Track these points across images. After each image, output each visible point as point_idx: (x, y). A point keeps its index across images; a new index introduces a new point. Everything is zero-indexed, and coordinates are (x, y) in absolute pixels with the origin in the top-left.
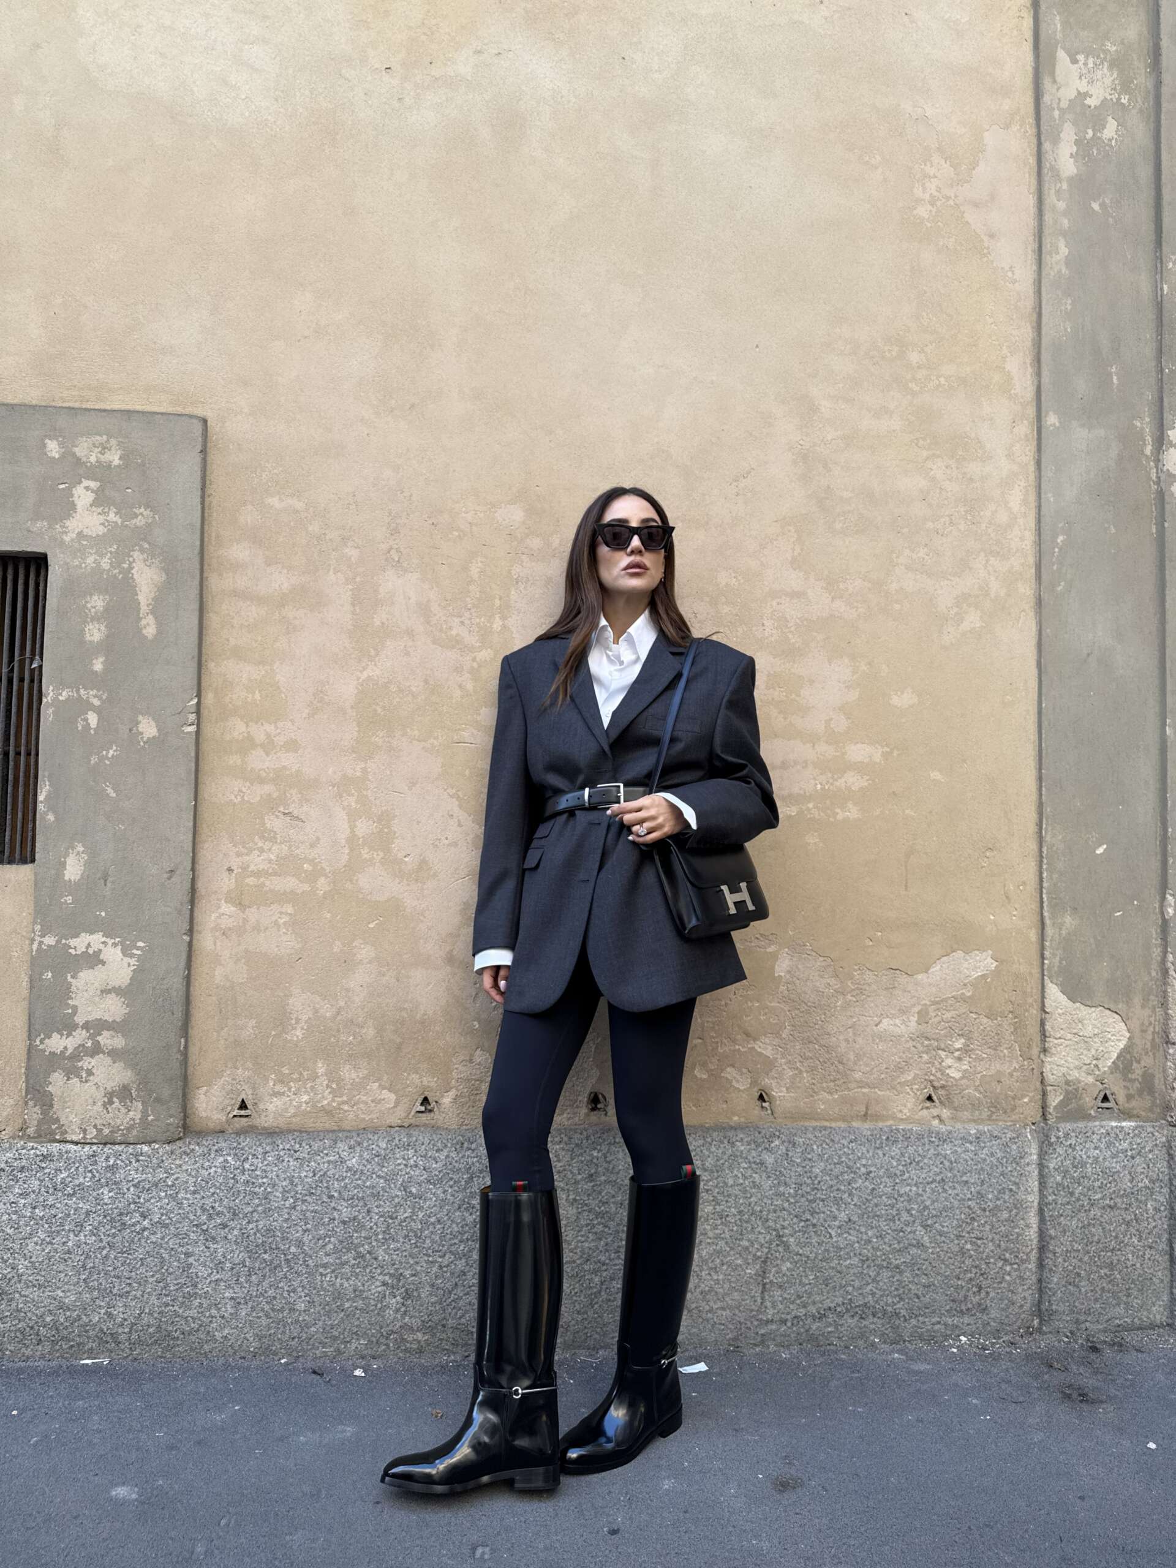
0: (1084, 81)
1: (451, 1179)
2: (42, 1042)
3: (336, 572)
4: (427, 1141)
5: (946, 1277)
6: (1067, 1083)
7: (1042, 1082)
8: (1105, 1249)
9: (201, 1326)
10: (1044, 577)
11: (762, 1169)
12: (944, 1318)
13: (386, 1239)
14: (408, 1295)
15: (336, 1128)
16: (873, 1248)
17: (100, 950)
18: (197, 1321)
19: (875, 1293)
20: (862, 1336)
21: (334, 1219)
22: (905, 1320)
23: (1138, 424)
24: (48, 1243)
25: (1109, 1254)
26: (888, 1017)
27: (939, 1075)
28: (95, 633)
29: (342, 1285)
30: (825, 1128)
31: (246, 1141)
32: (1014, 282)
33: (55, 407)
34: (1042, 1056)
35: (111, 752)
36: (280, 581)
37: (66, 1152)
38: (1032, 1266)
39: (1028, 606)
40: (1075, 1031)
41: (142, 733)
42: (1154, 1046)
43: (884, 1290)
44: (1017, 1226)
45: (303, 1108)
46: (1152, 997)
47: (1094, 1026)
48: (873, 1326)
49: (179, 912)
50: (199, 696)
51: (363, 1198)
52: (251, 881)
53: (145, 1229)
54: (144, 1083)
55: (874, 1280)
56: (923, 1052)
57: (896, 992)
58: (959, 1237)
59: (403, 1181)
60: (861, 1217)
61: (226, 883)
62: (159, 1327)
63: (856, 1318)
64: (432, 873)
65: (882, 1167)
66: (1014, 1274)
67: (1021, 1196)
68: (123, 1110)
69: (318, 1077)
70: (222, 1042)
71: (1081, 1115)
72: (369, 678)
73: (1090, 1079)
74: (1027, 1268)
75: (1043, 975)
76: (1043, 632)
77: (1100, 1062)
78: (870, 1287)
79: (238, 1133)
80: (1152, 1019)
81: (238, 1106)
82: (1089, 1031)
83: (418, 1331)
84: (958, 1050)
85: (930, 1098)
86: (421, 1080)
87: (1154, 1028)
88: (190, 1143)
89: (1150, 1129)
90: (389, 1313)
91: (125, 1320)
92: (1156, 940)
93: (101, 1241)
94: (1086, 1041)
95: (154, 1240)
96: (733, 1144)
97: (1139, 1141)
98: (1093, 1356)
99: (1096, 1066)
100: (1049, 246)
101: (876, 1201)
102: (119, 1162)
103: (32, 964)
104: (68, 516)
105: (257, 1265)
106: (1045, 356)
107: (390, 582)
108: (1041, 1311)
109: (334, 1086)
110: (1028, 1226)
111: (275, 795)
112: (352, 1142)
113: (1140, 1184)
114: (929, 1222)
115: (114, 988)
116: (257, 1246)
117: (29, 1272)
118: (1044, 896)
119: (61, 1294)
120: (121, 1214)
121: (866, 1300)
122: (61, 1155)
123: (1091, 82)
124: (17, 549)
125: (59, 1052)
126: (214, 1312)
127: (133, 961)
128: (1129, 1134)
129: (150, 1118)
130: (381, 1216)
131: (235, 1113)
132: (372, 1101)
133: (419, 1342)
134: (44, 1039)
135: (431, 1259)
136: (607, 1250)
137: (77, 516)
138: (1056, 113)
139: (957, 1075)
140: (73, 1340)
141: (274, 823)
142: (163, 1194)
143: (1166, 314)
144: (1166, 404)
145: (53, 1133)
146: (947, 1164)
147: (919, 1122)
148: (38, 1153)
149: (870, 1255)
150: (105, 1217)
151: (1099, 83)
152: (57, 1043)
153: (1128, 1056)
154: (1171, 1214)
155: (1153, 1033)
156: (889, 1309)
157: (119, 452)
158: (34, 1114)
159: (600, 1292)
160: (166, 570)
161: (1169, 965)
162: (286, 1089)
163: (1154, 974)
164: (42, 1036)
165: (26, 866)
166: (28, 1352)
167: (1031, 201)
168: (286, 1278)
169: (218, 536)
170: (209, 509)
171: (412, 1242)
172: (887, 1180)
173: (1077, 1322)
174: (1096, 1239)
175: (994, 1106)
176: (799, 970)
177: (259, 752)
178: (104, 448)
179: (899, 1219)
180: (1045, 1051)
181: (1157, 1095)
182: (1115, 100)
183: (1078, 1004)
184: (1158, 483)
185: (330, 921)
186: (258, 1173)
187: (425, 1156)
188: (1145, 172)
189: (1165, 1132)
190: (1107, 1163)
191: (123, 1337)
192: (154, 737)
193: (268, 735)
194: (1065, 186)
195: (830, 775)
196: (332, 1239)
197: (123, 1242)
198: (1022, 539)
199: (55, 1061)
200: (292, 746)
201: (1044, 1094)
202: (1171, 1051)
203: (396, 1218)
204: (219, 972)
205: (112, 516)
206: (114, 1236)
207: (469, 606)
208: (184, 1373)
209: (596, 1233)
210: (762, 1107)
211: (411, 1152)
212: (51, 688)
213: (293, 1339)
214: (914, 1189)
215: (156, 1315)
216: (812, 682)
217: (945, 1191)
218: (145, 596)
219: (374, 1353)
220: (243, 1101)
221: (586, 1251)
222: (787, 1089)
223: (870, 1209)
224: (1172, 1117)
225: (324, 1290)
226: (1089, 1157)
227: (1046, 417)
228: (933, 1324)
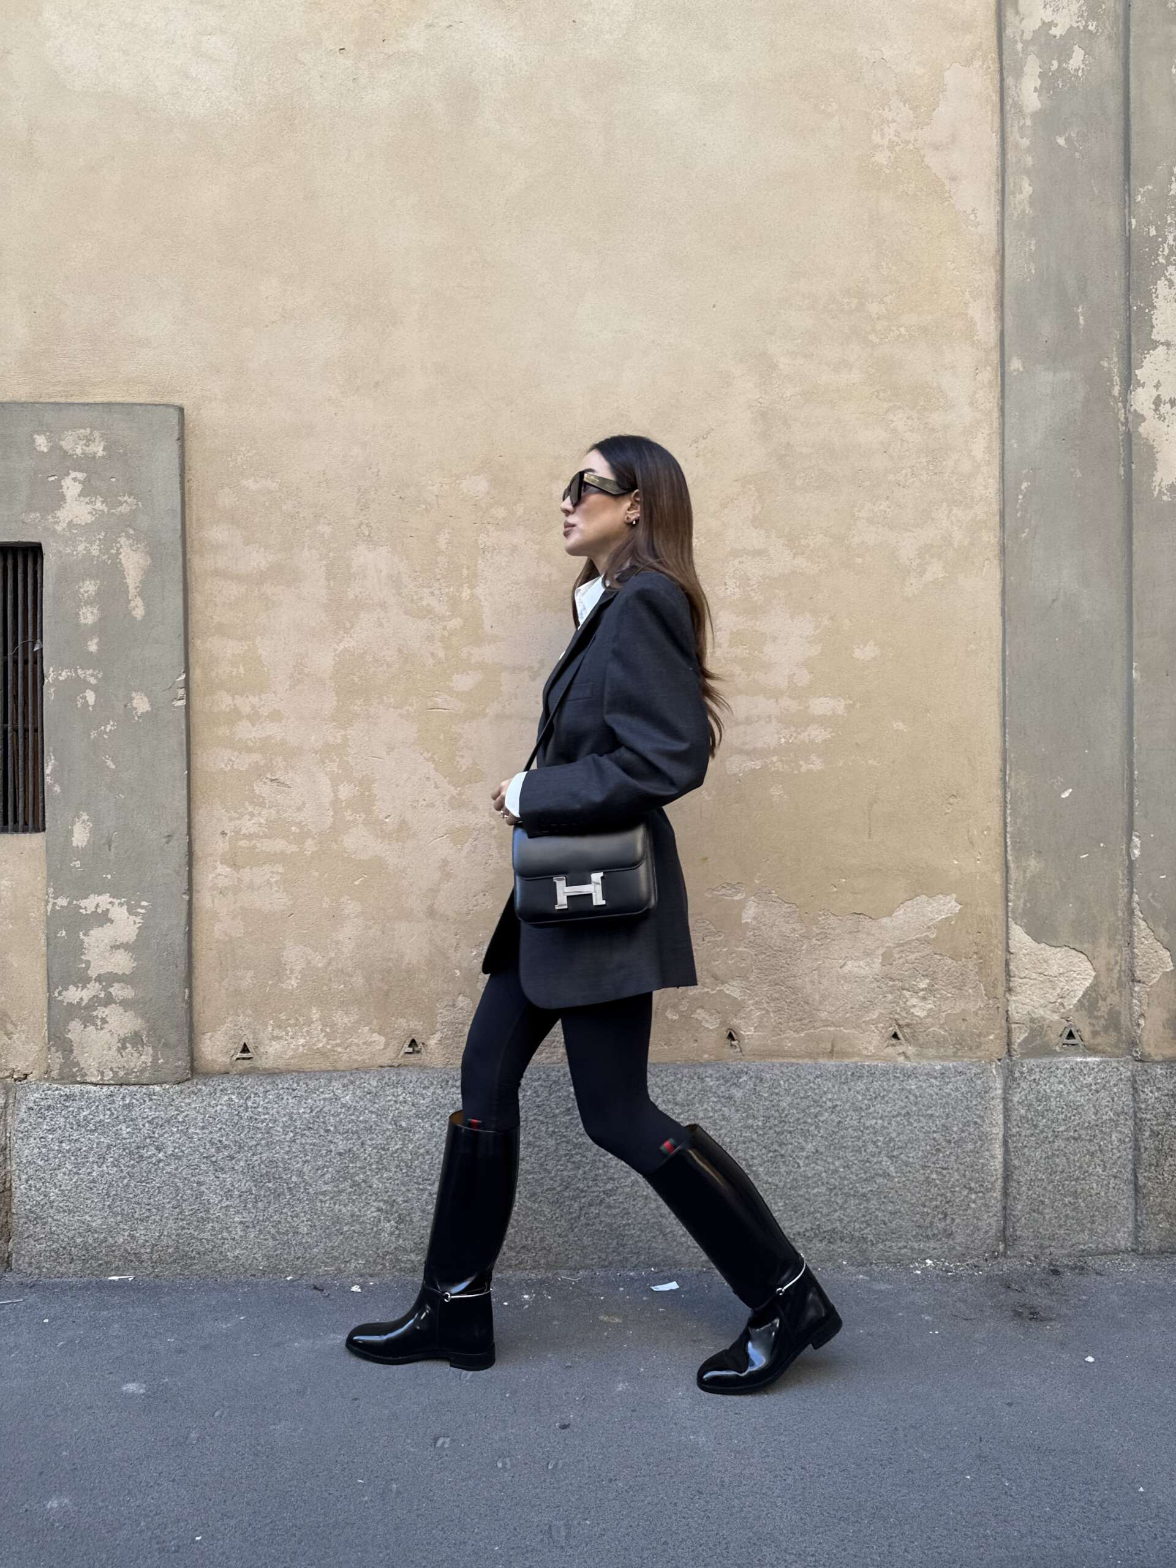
0: (1049, 10)
1: (438, 1113)
2: (60, 994)
3: (310, 548)
4: (414, 1078)
5: (912, 1205)
6: (1032, 1020)
7: (1007, 1020)
8: (1069, 1178)
9: (214, 1247)
10: (1007, 525)
11: (732, 1103)
12: (910, 1243)
13: (379, 1169)
14: (401, 1220)
15: (330, 1068)
16: (840, 1177)
17: (108, 910)
18: (211, 1243)
19: (843, 1219)
20: (830, 1258)
21: (331, 1151)
22: (873, 1244)
23: (1106, 365)
24: (75, 1173)
25: (1073, 1183)
26: (852, 959)
27: (904, 1014)
28: (89, 616)
29: (340, 1211)
30: (792, 1065)
31: (248, 1082)
32: (977, 225)
33: (42, 403)
34: (1007, 995)
35: (109, 728)
36: (257, 559)
37: (87, 1092)
38: (997, 1194)
39: (993, 553)
40: (1040, 971)
41: (136, 709)
42: (1120, 984)
43: (852, 1217)
44: (982, 1157)
45: (300, 1051)
46: (1119, 937)
47: (1060, 965)
48: (841, 1250)
49: (178, 873)
50: (187, 671)
51: (356, 1132)
52: (243, 843)
53: (160, 1161)
54: (153, 1029)
55: (841, 1208)
56: (887, 992)
57: (860, 935)
58: (924, 1167)
59: (394, 1116)
60: (828, 1147)
61: (221, 846)
62: (177, 1247)
63: (825, 1242)
64: (411, 833)
65: (847, 1101)
66: (979, 1202)
67: (986, 1128)
68: (136, 1055)
69: (313, 1022)
70: (223, 991)
71: (1046, 1051)
72: (346, 650)
73: (1056, 1017)
74: (992, 1196)
75: (1008, 917)
76: (1007, 579)
77: (1066, 1000)
78: (837, 1214)
79: (241, 1074)
80: (1119, 958)
81: (240, 1050)
82: (1054, 970)
83: (411, 1252)
84: (923, 990)
85: (895, 1036)
86: (408, 1024)
87: (1121, 967)
88: (197, 1084)
89: (1115, 1064)
90: (384, 1235)
91: (147, 1241)
92: (1123, 880)
93: (122, 1171)
94: (1051, 981)
95: (169, 1170)
96: (702, 1080)
97: (1103, 1075)
98: (1052, 1278)
99: (1062, 1004)
100: (1012, 185)
101: (842, 1133)
102: (134, 1101)
103: (48, 924)
104: (59, 507)
105: (262, 1193)
106: (1008, 300)
107: (363, 556)
108: (1006, 1236)
109: (328, 1030)
110: (993, 1157)
111: (262, 763)
112: (346, 1081)
113: (1104, 1117)
114: (895, 1153)
115: (122, 943)
116: (261, 1176)
117: (60, 1199)
118: (1008, 840)
119: (89, 1219)
120: (138, 1148)
121: (834, 1226)
122: (82, 1095)
123: (1056, 10)
124: (13, 540)
125: (75, 1002)
126: (225, 1234)
127: (138, 919)
128: (1093, 1069)
129: (161, 1061)
130: (374, 1148)
131: (238, 1056)
132: (364, 1043)
133: (412, 1262)
134: (62, 991)
135: (421, 1187)
136: (585, 1179)
137: (67, 506)
138: (1020, 46)
139: (922, 1014)
140: (101, 1259)
141: (263, 789)
142: (175, 1130)
143: (1134, 248)
144: (1133, 342)
145: (74, 1075)
146: (912, 1098)
147: (884, 1059)
148: (62, 1093)
149: (837, 1184)
150: (124, 1150)
151: (1065, 11)
152: (73, 995)
153: (1094, 995)
154: (1136, 1145)
155: (1120, 971)
156: (857, 1234)
157: (102, 444)
158: (56, 1059)
159: (579, 1217)
160: (151, 554)
161: (1135, 905)
162: (284, 1033)
163: (1120, 914)
164: (60, 988)
165: (38, 834)
166: (63, 1270)
167: (994, 140)
168: (289, 1204)
169: (198, 520)
170: (190, 494)
171: (404, 1171)
172: (853, 1114)
173: (1041, 1247)
174: (1060, 1169)
175: (960, 1043)
176: (765, 916)
177: (245, 723)
178: (89, 440)
179: (865, 1151)
180: (1009, 990)
181: (1122, 1031)
182: (1081, 28)
183: (1043, 945)
184: (1126, 424)
185: (319, 879)
186: (260, 1110)
187: (413, 1093)
188: (1113, 103)
189: (1130, 1067)
190: (1071, 1097)
191: (145, 1257)
192: (147, 712)
193: (253, 707)
194: (1029, 122)
195: (793, 729)
196: (330, 1169)
197: (141, 1173)
198: (986, 487)
199: (74, 1010)
200: (275, 716)
201: (1009, 1031)
202: (1137, 989)
203: (388, 1149)
204: (218, 929)
205: (99, 505)
206: (133, 1166)
207: (438, 577)
208: (199, 1289)
209: (574, 1163)
210: (732, 1045)
211: (400, 1090)
212: (51, 669)
213: (298, 1258)
214: (880, 1122)
215: (174, 1237)
216: (775, 639)
217: (910, 1124)
218: (133, 578)
219: (371, 1272)
220: (245, 1045)
222: (755, 1028)
223: (836, 1141)
224: (1137, 1052)
225: (325, 1215)
226: (1053, 1091)
227: (1009, 362)
228: (900, 1248)
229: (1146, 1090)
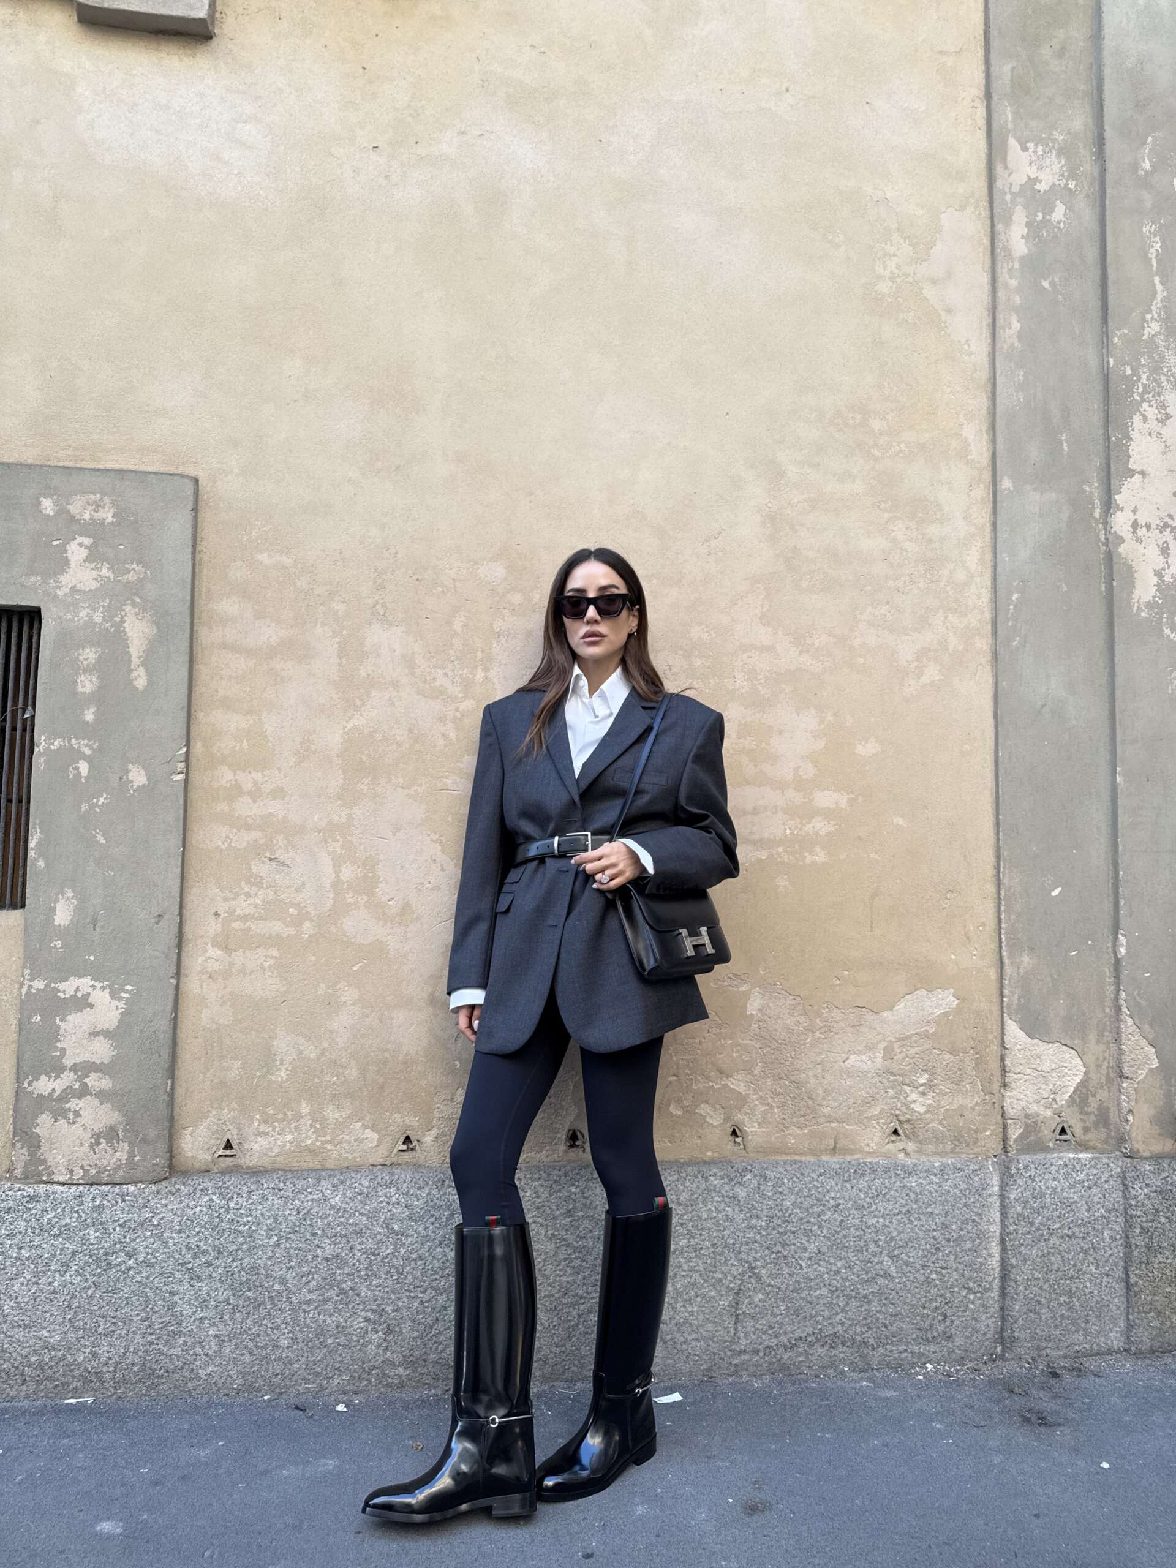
0: (1034, 168)
1: (433, 1216)
2: (30, 1084)
3: (323, 624)
4: (408, 1179)
5: (913, 1306)
6: (1027, 1116)
7: (1003, 1116)
8: (1064, 1277)
9: (185, 1364)
10: (999, 633)
11: (736, 1202)
12: (910, 1347)
13: (368, 1276)
14: (389, 1330)
15: (319, 1167)
16: (842, 1278)
17: (89, 994)
18: (181, 1359)
19: (844, 1323)
20: (832, 1365)
21: (317, 1256)
22: (874, 1349)
23: (1087, 489)
24: (34, 1284)
25: (1068, 1282)
26: (854, 1052)
27: (904, 1109)
28: (87, 684)
29: (324, 1321)
30: (795, 1162)
31: (231, 1181)
32: (970, 354)
33: (50, 466)
34: (1002, 1091)
35: (101, 800)
36: (269, 634)
37: (53, 1193)
38: (995, 1294)
39: (985, 659)
40: (1033, 1066)
41: (132, 782)
42: (1109, 1080)
43: (853, 1320)
44: (981, 1256)
45: (287, 1147)
46: (1106, 1033)
47: (1052, 1061)
48: (842, 1355)
49: (167, 956)
50: (188, 745)
51: (345, 1236)
52: (236, 925)
53: (130, 1268)
54: (130, 1123)
55: (843, 1310)
56: (888, 1088)
57: (862, 1029)
58: (924, 1267)
59: (386, 1218)
60: (830, 1248)
61: (213, 927)
62: (144, 1365)
63: (827, 1347)
64: (415, 916)
65: (850, 1199)
66: (978, 1302)
67: (984, 1226)
68: (110, 1151)
69: (302, 1117)
70: (208, 1083)
71: (1040, 1147)
72: (355, 727)
73: (1049, 1113)
74: (990, 1296)
75: (1002, 1012)
76: (999, 684)
77: (1058, 1096)
78: (839, 1317)
79: (223, 1173)
80: (1107, 1055)
81: (223, 1146)
82: (1047, 1066)
83: (399, 1366)
84: (922, 1085)
85: (896, 1132)
86: (403, 1120)
87: (1109, 1063)
88: (175, 1183)
89: (1105, 1161)
90: (372, 1348)
91: (110, 1359)
92: (1110, 978)
93: (87, 1280)
94: (1044, 1076)
95: (139, 1279)
96: (706, 1179)
97: (1095, 1172)
98: (1053, 1381)
99: (1054, 1100)
100: (1002, 322)
101: (844, 1232)
102: (105, 1202)
103: (21, 1008)
104: (62, 571)
105: (241, 1302)
106: (1000, 424)
107: (376, 635)
108: (1004, 1338)
109: (318, 1126)
110: (990, 1255)
111: (262, 841)
112: (336, 1181)
113: (1096, 1214)
114: (896, 1253)
115: (102, 1030)
116: (241, 1284)
117: (15, 1312)
118: (1003, 936)
119: (47, 1334)
120: (107, 1254)
121: (836, 1330)
122: (47, 1195)
123: (1041, 168)
124: (10, 603)
125: (46, 1094)
126: (198, 1350)
127: (121, 1004)
128: (1086, 1165)
129: (137, 1159)
130: (364, 1253)
131: (220, 1153)
132: (356, 1140)
133: (400, 1377)
134: (31, 1081)
135: (412, 1295)
136: (584, 1284)
137: (71, 571)
138: (1008, 197)
139: (921, 1110)
140: (58, 1379)
141: (262, 869)
142: (149, 1234)
143: (1112, 386)
144: (1112, 470)
145: (40, 1174)
146: (912, 1196)
147: (885, 1155)
148: (25, 1194)
149: (839, 1285)
150: (91, 1256)
151: (1048, 170)
152: (45, 1085)
153: (1084, 1091)
154: (1127, 1243)
155: (1108, 1067)
156: (858, 1338)
157: (112, 510)
158: (21, 1155)
159: (577, 1325)
160: (157, 624)
161: (1122, 1002)
162: (271, 1129)
163: (1107, 1010)
164: (30, 1078)
165: (16, 911)
166: (13, 1392)
167: (985, 279)
168: (270, 1315)
169: (208, 591)
170: (200, 565)
171: (394, 1278)
172: (855, 1212)
173: (1038, 1348)
174: (1055, 1267)
175: (957, 1139)
176: (770, 1008)
177: (246, 799)
178: (98, 506)
179: (867, 1250)
180: (1005, 1085)
181: (1111, 1127)
182: (1062, 185)
183: (1036, 1041)
184: (1107, 544)
185: (315, 965)
186: (243, 1211)
187: (407, 1194)
188: (1091, 253)
189: (1120, 1163)
190: (1065, 1194)
191: (108, 1376)
192: (144, 786)
193: (255, 783)
194: (1017, 266)
195: (799, 820)
196: (316, 1276)
197: (108, 1282)
198: (979, 597)
199: (43, 1102)
200: (279, 793)
201: (1005, 1127)
202: (1125, 1085)
203: (379, 1254)
204: (205, 1014)
205: (105, 572)
206: (100, 1275)
207: (452, 658)
208: (168, 1411)
209: (574, 1267)
210: (735, 1142)
211: (393, 1190)
212: (43, 738)
213: (277, 1375)
214: (881, 1220)
215: (140, 1354)
216: (781, 732)
217: (911, 1222)
218: (137, 647)
219: (355, 1388)
220: (228, 1140)
221: (564, 1285)
222: (759, 1124)
223: (839, 1241)
224: (1126, 1148)
225: (308, 1326)
226: (1047, 1188)
227: (1001, 481)
228: (900, 1352)
229: (1135, 1186)
